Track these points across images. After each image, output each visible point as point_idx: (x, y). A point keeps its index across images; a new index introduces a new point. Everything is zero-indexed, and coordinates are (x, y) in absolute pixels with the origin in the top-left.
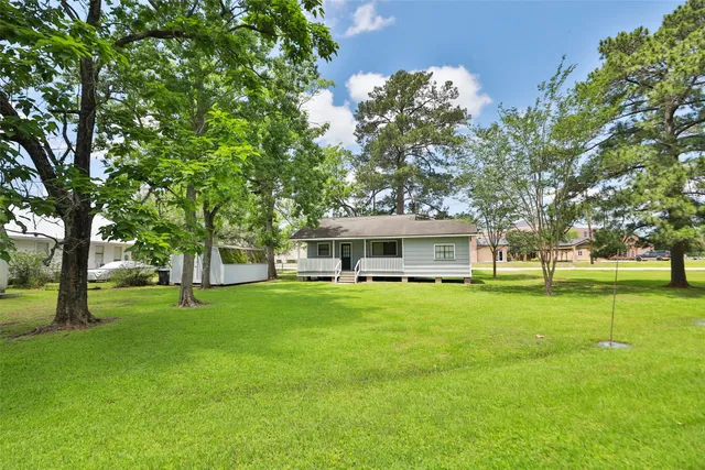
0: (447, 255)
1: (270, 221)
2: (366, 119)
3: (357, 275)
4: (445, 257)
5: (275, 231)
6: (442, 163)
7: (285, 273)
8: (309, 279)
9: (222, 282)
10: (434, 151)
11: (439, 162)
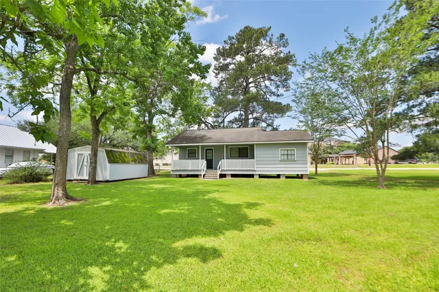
0: (290, 157)
1: (150, 132)
2: (221, 60)
3: (219, 172)
4: (288, 159)
5: (154, 139)
6: (274, 95)
7: (161, 172)
8: (180, 176)
9: (108, 179)
10: (270, 86)
11: (273, 93)
